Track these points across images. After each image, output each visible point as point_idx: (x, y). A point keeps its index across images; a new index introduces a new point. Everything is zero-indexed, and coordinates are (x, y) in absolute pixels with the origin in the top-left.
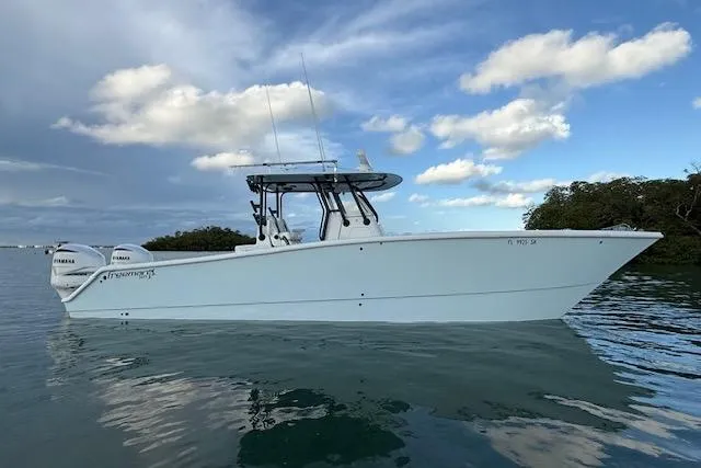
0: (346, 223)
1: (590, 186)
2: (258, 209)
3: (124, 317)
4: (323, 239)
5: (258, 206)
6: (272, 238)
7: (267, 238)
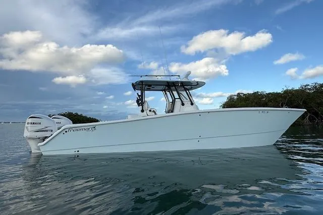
0: (183, 104)
3: (77, 153)
4: (172, 112)
6: (148, 112)
7: (145, 111)
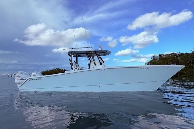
0: (95, 65)
1: (164, 55)
2: (71, 61)
3: (35, 91)
4: (89, 68)
5: (71, 60)
6: (75, 69)
7: (73, 69)
